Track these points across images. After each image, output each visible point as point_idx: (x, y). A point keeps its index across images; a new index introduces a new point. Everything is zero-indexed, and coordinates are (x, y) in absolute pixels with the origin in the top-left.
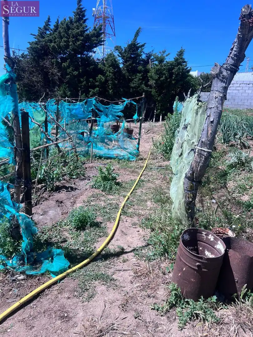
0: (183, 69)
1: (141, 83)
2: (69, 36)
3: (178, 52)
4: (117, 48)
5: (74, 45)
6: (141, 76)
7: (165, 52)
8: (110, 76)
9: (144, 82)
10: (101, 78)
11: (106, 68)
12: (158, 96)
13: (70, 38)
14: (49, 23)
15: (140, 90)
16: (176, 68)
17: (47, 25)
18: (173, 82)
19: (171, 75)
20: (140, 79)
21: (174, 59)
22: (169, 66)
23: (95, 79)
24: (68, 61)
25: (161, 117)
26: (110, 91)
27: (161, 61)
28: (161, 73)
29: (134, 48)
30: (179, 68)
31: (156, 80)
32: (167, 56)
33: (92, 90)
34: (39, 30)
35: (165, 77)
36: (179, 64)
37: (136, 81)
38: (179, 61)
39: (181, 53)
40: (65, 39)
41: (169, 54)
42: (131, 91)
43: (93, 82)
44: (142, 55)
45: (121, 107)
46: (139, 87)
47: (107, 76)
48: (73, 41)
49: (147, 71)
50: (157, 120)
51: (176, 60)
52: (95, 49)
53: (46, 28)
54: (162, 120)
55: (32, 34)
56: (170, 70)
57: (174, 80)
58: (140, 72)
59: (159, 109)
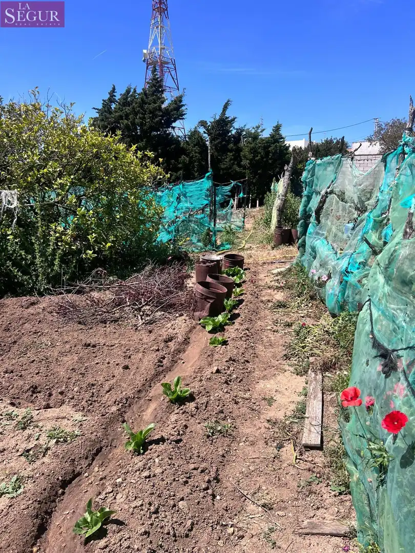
0: (281, 146)
1: (233, 164)
2: (145, 111)
3: (274, 127)
4: (203, 123)
5: (152, 121)
6: (233, 155)
7: (259, 127)
8: (196, 156)
9: (236, 163)
10: (185, 159)
11: (190, 147)
12: (254, 178)
13: (145, 114)
14: (114, 94)
15: (233, 171)
16: (273, 146)
17: (112, 96)
18: (270, 161)
19: (267, 153)
20: (231, 160)
21: (270, 135)
22: (264, 143)
23: (177, 160)
24: (144, 140)
25: (258, 201)
26: (196, 174)
27: (255, 137)
28: (255, 151)
29: (223, 124)
30: (276, 146)
31: (251, 160)
32: (262, 131)
33: (175, 174)
34: (103, 104)
35: (261, 156)
36: (276, 141)
37: (226, 162)
38: (276, 137)
39: (277, 128)
40: (141, 116)
41: (264, 130)
42: (221, 173)
43: (175, 164)
44: (232, 131)
45: (228, 188)
46: (231, 168)
47: (192, 157)
48: (150, 117)
49: (239, 150)
50: (254, 206)
51: (272, 136)
52: (174, 125)
53: (111, 99)
54: (259, 206)
55: (94, 108)
56: (266, 148)
57: (270, 159)
58: (231, 151)
59: (254, 193)
